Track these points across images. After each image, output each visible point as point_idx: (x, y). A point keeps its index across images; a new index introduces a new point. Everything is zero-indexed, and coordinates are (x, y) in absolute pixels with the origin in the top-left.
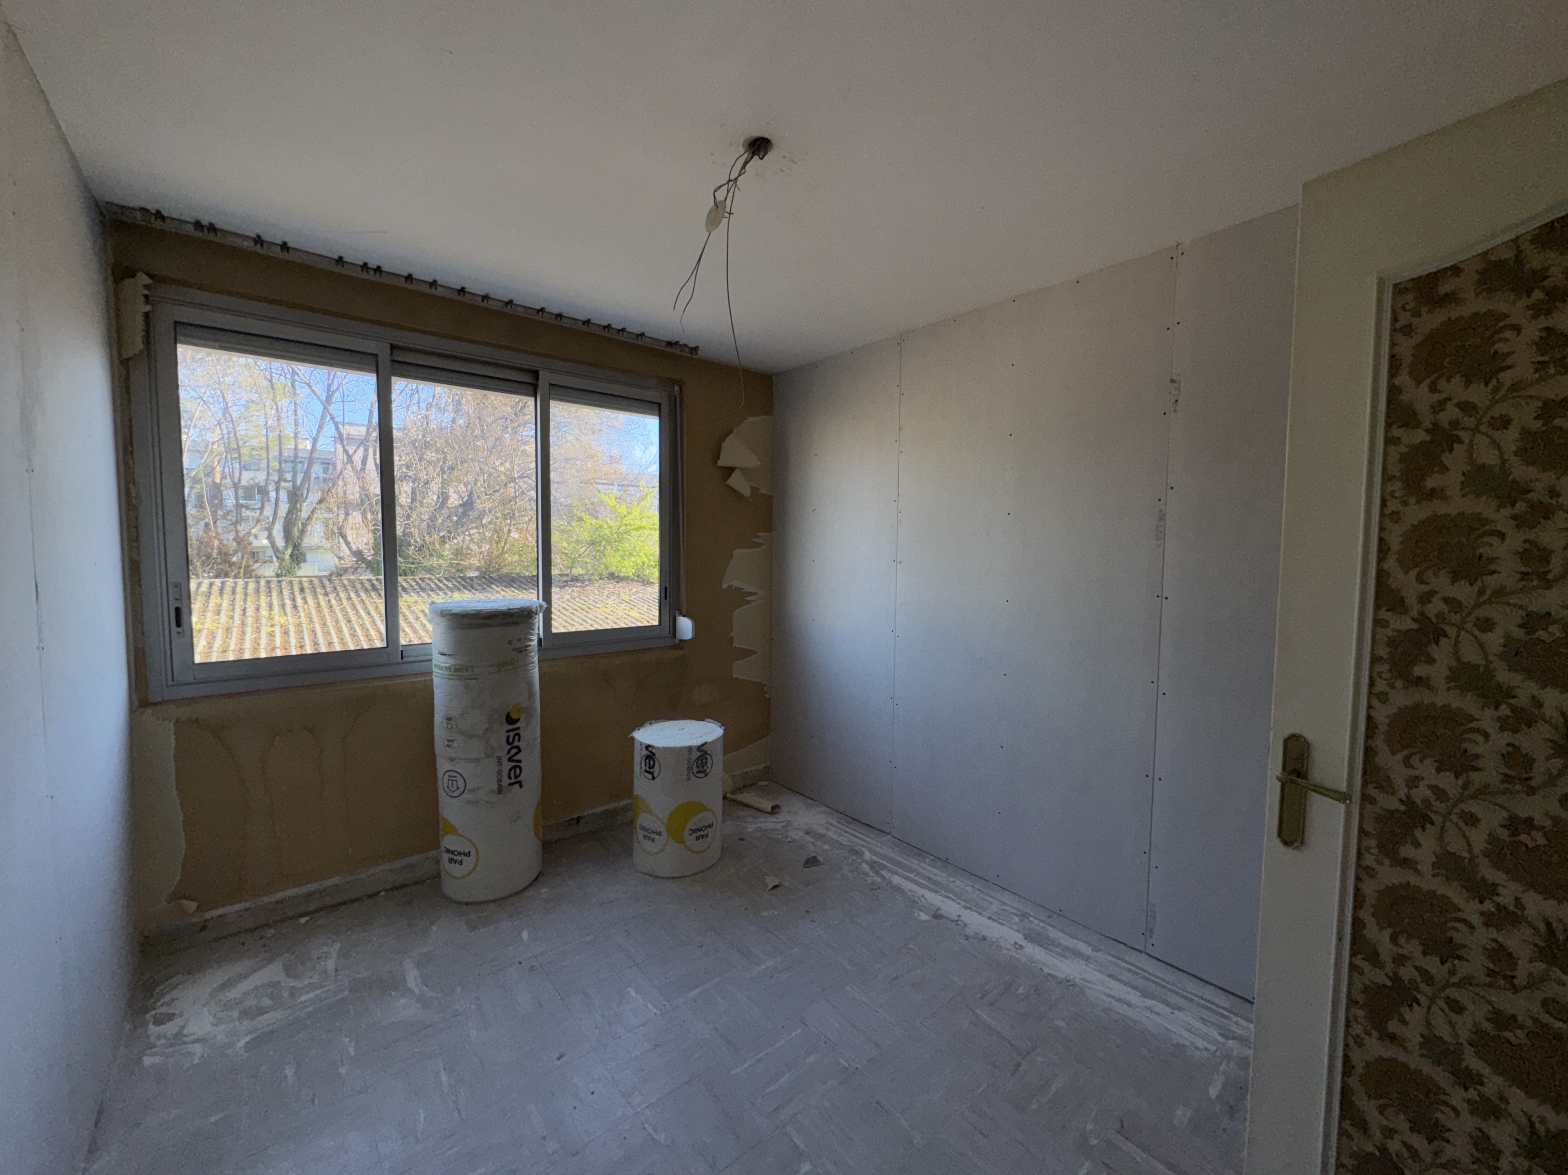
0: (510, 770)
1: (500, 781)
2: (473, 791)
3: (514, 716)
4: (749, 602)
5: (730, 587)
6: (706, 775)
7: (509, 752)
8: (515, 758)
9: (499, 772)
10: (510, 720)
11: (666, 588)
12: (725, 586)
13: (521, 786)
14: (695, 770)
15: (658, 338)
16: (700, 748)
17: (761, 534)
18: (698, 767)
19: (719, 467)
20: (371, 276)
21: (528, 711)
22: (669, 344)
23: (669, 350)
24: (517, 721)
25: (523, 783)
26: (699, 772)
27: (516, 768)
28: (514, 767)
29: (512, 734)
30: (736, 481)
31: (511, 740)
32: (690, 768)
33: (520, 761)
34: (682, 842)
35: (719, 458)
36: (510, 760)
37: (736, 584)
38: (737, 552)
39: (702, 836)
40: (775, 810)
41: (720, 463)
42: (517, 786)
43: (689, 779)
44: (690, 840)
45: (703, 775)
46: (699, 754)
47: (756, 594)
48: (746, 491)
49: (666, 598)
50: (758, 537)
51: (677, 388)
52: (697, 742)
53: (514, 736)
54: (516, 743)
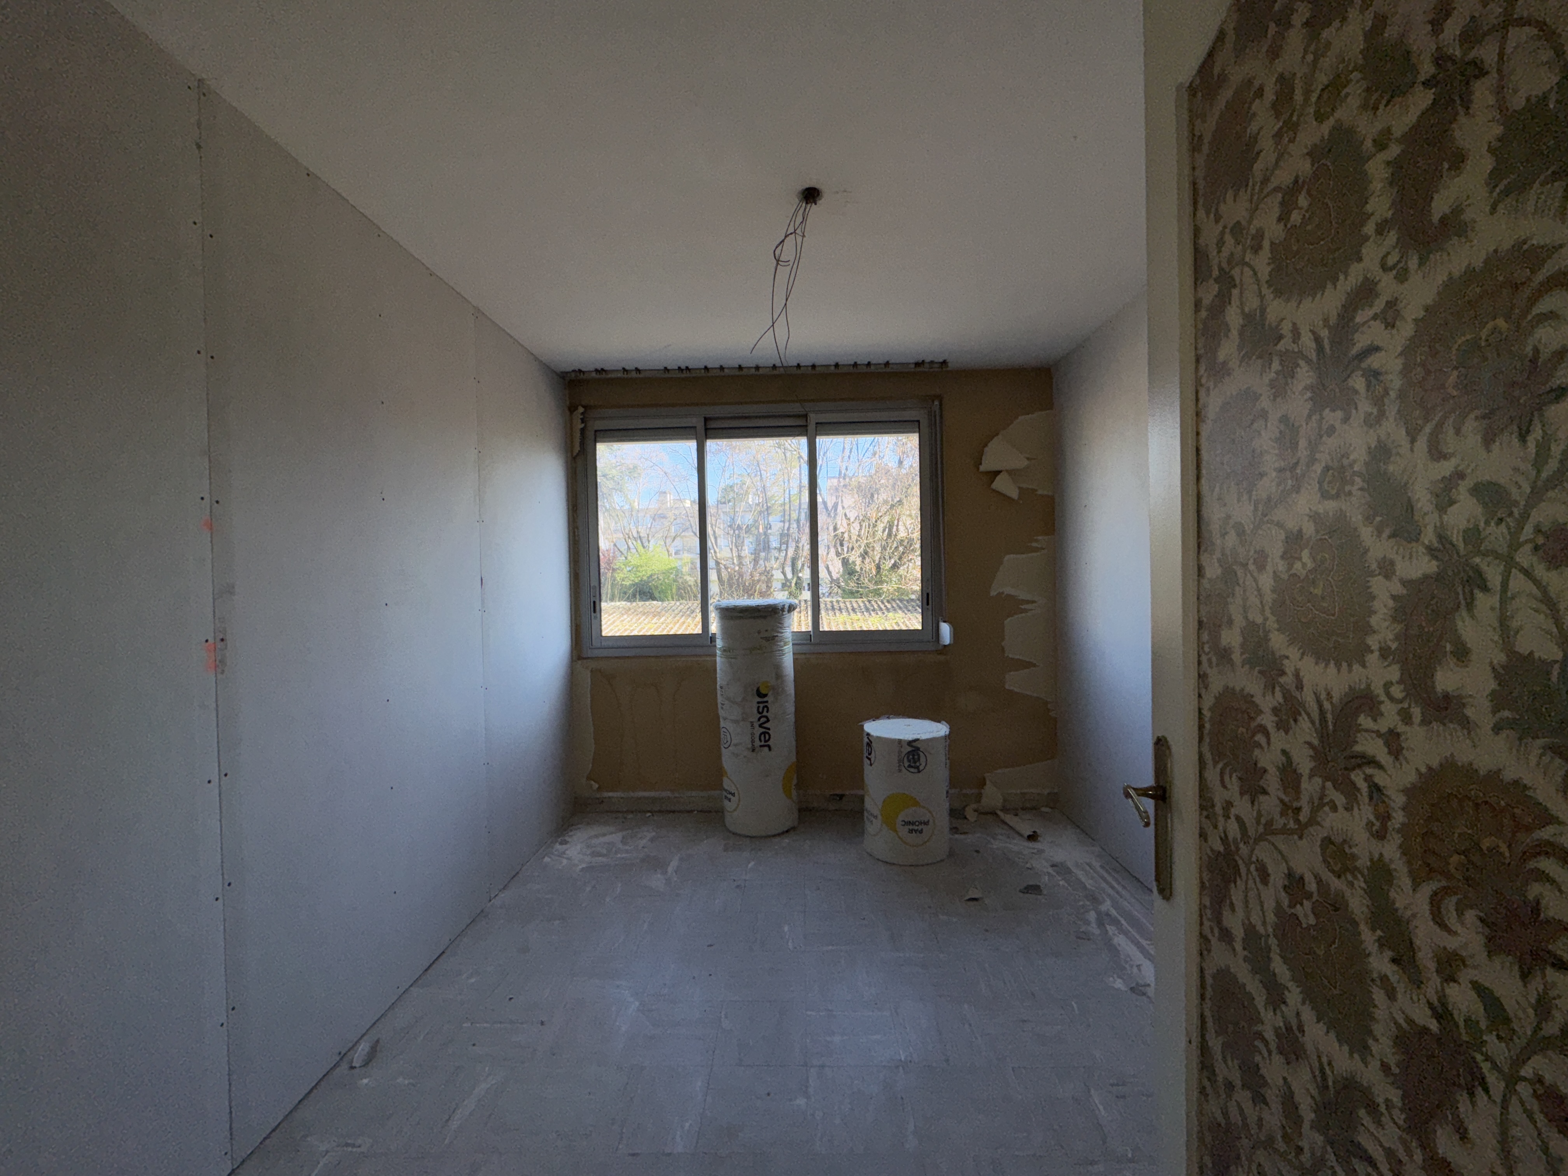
0: (761, 734)
1: (753, 741)
2: (736, 745)
3: (763, 692)
4: (1026, 611)
5: (1000, 594)
6: (919, 772)
7: (759, 719)
8: (765, 725)
9: (753, 734)
10: (759, 694)
11: (928, 594)
12: (993, 593)
13: (770, 749)
14: (907, 764)
15: (904, 361)
16: (910, 743)
17: (1040, 538)
18: (909, 761)
19: (982, 472)
20: (685, 375)
21: (778, 689)
22: (917, 364)
23: (919, 369)
24: (765, 695)
25: (772, 746)
26: (910, 766)
27: (766, 735)
28: (764, 733)
29: (761, 705)
30: (1002, 484)
31: (761, 710)
32: (901, 761)
33: (769, 729)
34: (895, 831)
35: (981, 464)
36: (760, 726)
37: (1008, 590)
38: (1007, 557)
39: (916, 831)
40: (1033, 837)
41: (982, 468)
42: (766, 749)
43: (900, 771)
44: (904, 831)
45: (916, 770)
46: (909, 749)
47: (1033, 602)
48: (1014, 494)
49: (928, 604)
50: (1037, 541)
51: (936, 403)
52: (910, 737)
53: (763, 708)
54: (765, 713)
